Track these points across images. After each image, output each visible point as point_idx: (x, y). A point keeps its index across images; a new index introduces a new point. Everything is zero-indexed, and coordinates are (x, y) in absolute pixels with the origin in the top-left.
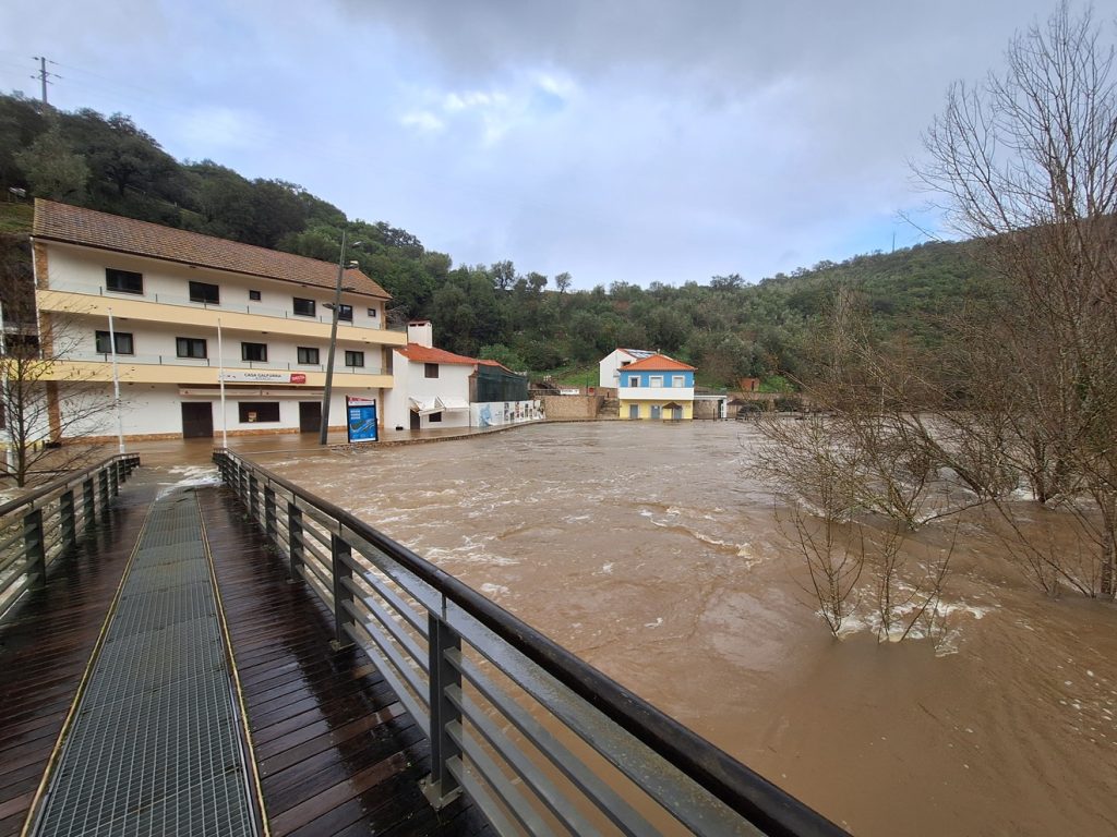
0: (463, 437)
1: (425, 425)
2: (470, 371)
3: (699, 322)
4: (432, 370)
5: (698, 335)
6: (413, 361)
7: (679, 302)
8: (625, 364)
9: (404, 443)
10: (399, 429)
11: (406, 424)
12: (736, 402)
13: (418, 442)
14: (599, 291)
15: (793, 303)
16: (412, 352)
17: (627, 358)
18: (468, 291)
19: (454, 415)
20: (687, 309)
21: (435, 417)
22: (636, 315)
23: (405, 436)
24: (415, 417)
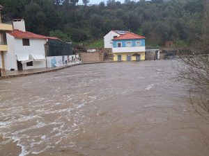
0: (44, 72)
1: (25, 67)
2: (44, 42)
3: (146, 18)
4: (26, 42)
5: (146, 23)
6: (16, 38)
7: (138, 8)
8: (115, 37)
9: (14, 76)
10: (12, 70)
11: (16, 68)
12: (163, 52)
13: (21, 75)
14: (102, 4)
15: (186, 8)
16: (16, 33)
17: (116, 34)
18: (41, 5)
19: (38, 62)
20: (141, 11)
21: (30, 64)
22: (119, 15)
23: (15, 73)
24: (19, 64)
